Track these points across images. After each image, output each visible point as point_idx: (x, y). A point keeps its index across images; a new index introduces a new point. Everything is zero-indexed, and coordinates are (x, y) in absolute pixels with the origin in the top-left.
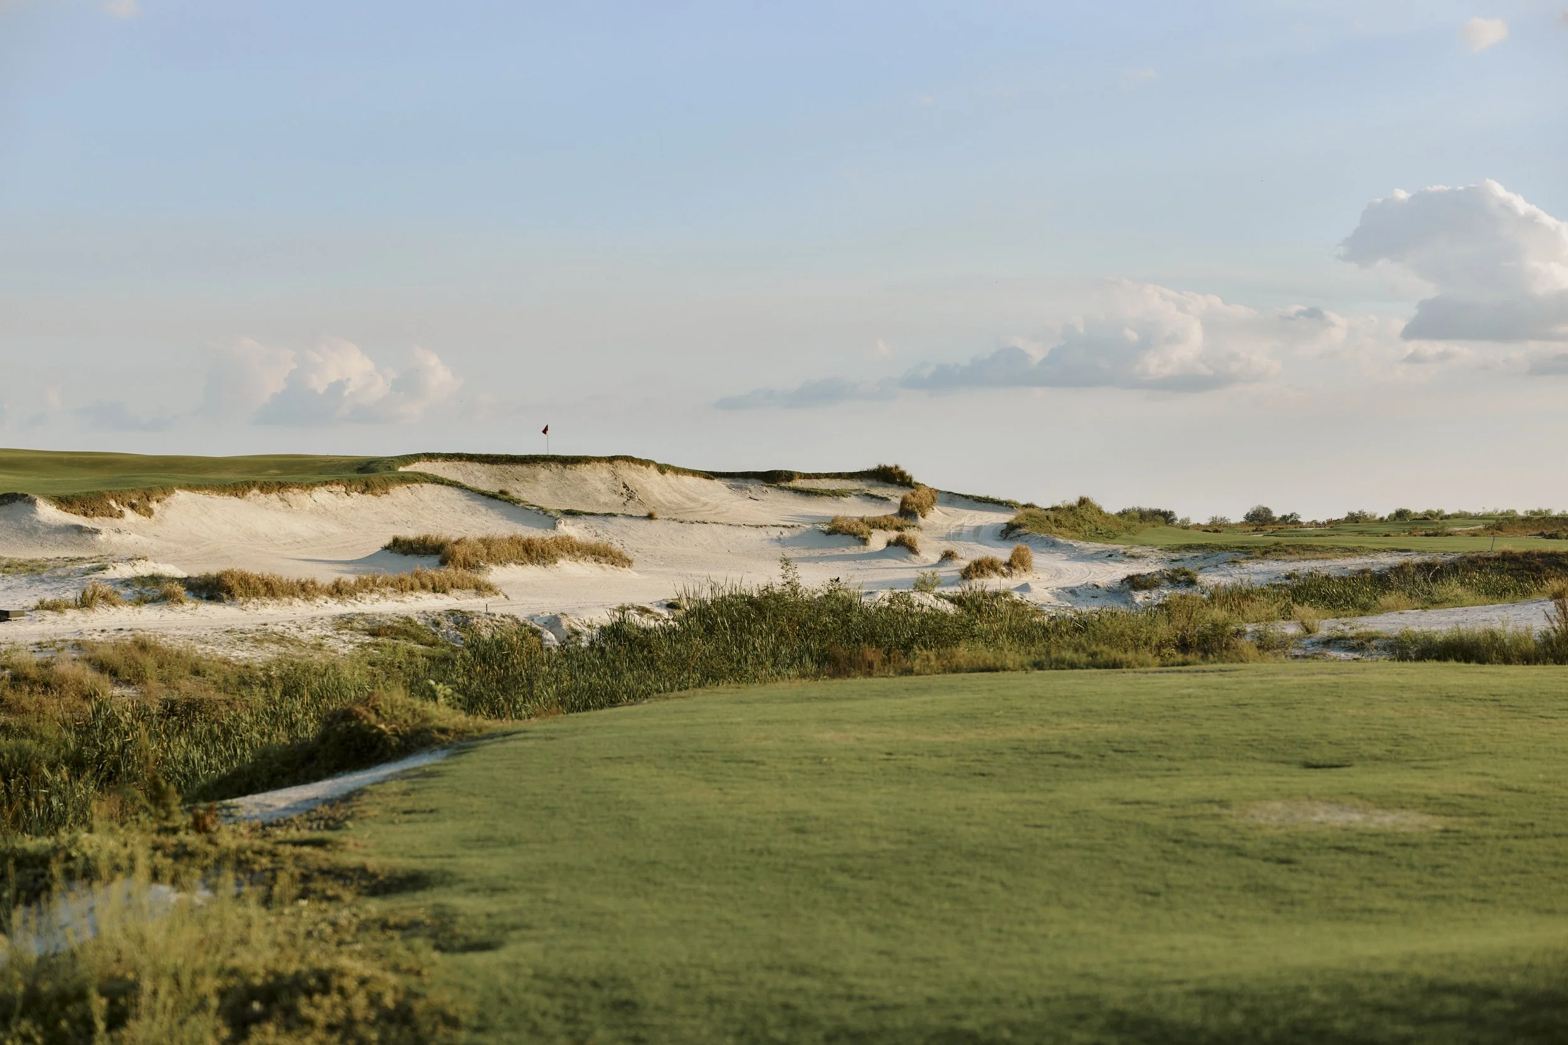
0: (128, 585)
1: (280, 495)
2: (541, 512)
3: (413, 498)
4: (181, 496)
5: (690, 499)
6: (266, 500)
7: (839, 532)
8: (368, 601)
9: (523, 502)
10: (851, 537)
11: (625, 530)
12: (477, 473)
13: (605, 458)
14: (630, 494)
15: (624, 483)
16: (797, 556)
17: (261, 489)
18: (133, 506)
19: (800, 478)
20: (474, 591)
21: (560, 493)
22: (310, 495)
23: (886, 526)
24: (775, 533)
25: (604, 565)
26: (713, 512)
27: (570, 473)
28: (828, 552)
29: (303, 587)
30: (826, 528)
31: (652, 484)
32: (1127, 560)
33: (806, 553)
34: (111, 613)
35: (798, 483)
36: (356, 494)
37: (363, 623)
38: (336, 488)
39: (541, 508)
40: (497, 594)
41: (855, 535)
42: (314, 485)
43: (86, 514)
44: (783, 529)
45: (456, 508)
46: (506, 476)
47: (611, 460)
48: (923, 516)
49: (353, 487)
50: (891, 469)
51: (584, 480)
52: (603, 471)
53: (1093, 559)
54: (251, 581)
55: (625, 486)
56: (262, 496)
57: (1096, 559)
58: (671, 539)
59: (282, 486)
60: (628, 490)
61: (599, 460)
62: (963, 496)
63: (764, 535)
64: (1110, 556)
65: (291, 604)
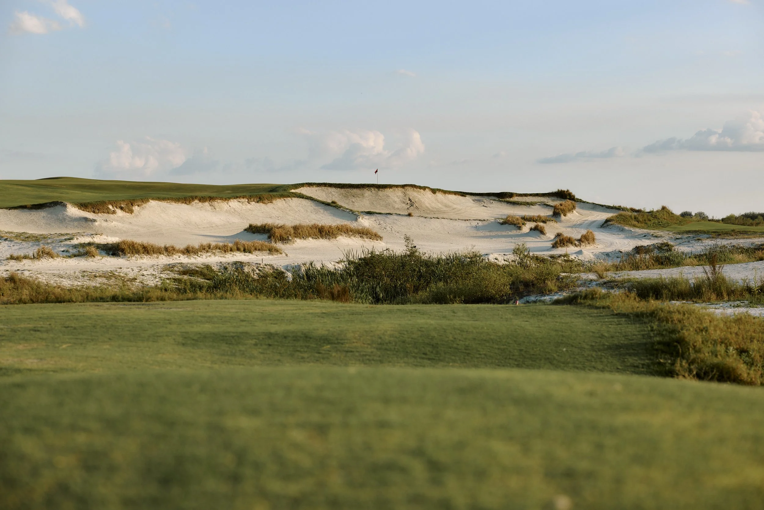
0: (75, 248)
1: (210, 203)
2: (351, 212)
3: (286, 205)
4: (153, 203)
5: (446, 206)
6: (202, 205)
7: (507, 223)
8: (204, 257)
9: (343, 207)
10: (513, 226)
11: (395, 221)
12: (333, 193)
13: (400, 185)
14: (411, 203)
15: (409, 198)
16: (484, 235)
17: (200, 200)
18: (122, 208)
19: (517, 196)
20: (268, 252)
21: (375, 203)
22: (228, 204)
23: (536, 220)
24: (474, 223)
25: (365, 239)
26: (456, 213)
27: (382, 193)
28: (499, 233)
29: (166, 249)
30: (501, 221)
31: (426, 198)
32: (653, 238)
33: (488, 234)
34: (49, 262)
35: (515, 199)
36: (254, 203)
37: (180, 267)
38: (242, 200)
39: (351, 210)
40: (281, 253)
41: (515, 225)
42: (229, 198)
43: (94, 212)
44: (479, 222)
45: (308, 210)
46: (348, 194)
47: (403, 186)
48: (565, 215)
49: (252, 199)
50: (564, 191)
51: (388, 196)
52: (399, 192)
53: (636, 237)
54: (136, 246)
55: (410, 200)
56: (200, 204)
57: (637, 238)
58: (419, 226)
59: (211, 199)
60: (411, 201)
61: (397, 186)
62: (600, 205)
63: (469, 225)
64: (645, 236)
65: (157, 258)
